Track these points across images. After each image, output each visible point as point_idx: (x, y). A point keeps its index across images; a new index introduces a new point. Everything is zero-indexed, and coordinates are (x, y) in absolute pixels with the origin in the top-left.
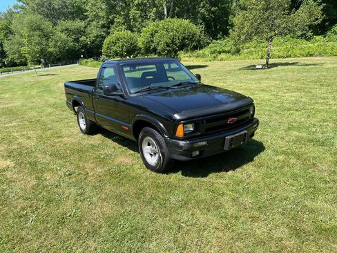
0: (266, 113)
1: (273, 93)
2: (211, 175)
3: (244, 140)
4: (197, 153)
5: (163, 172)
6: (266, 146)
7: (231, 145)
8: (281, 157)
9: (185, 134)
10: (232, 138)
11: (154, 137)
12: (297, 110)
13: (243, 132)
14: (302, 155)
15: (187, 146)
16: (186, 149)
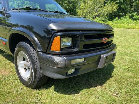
4: (73, 70)
5: (35, 88)
11: (27, 51)
15: (64, 63)
16: (62, 66)
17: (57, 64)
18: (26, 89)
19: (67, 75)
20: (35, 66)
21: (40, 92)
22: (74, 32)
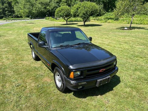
0: (125, 57)
1: (131, 45)
2: (88, 98)
3: (108, 81)
4: (81, 87)
5: (63, 92)
6: (121, 80)
7: (100, 84)
8: (128, 90)
9: (74, 77)
10: (101, 81)
11: (60, 73)
12: (141, 58)
13: (108, 77)
14: (140, 90)
15: (75, 84)
18: (59, 92)
19: (77, 89)
20: (63, 82)
21: (66, 94)
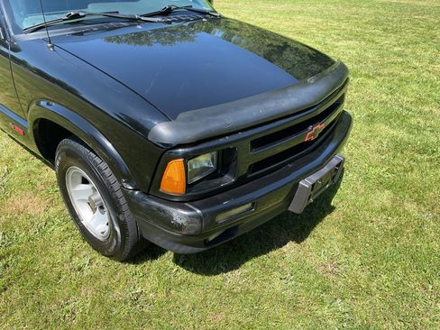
3: (334, 178)
7: (309, 198)
10: (314, 184)
13: (335, 160)
16: (192, 232)
17: (179, 227)
19: (206, 244)
20: (121, 217)
22: (221, 140)
